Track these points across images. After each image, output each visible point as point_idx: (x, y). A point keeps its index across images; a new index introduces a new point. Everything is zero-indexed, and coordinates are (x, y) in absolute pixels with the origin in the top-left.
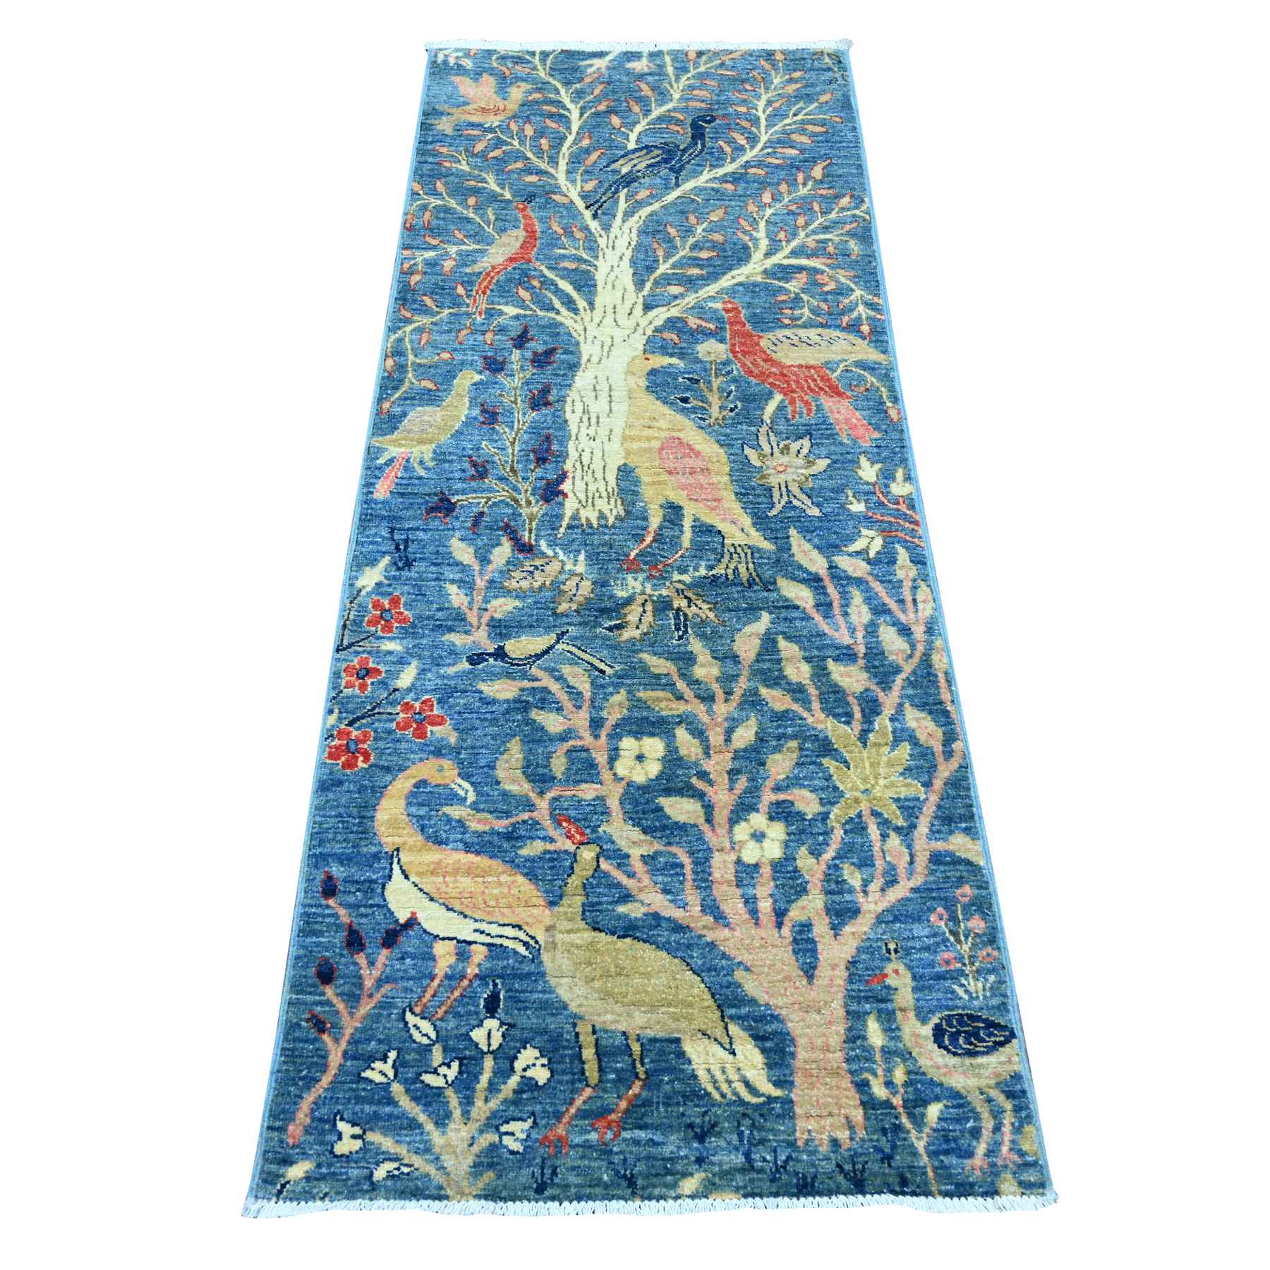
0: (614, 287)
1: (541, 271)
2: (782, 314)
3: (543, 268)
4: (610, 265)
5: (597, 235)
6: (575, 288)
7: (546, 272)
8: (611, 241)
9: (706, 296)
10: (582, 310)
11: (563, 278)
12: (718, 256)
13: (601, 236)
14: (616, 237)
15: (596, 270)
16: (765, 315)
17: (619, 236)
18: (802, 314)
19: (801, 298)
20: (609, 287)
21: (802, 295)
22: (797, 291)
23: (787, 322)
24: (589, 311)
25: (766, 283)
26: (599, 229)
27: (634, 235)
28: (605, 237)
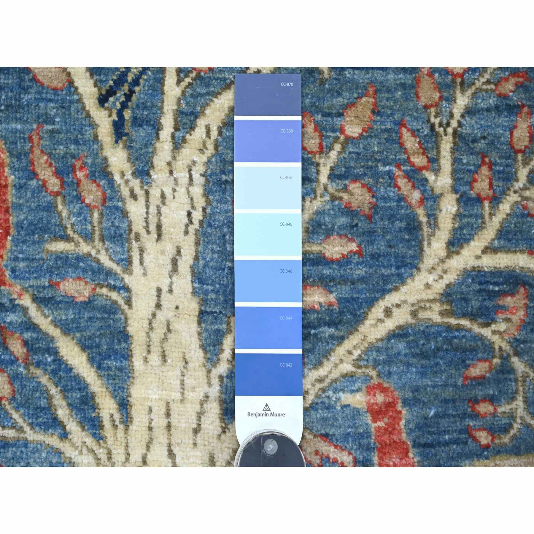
0: (164, 357)
1: (25, 310)
2: (476, 416)
3: (26, 301)
4: (154, 285)
5: (125, 192)
6: (91, 360)
7: (34, 312)
8: (153, 210)
9: (335, 375)
10: (107, 423)
11: (66, 330)
12: (359, 253)
13: (134, 196)
14: (163, 196)
15: (129, 302)
16: (444, 423)
17: (168, 192)
18: (512, 416)
19: (512, 371)
20: (155, 358)
21: (515, 360)
22: (506, 347)
23: (484, 438)
24: (121, 427)
25: (449, 328)
26: (128, 176)
27: (197, 191)
28: (142, 199)
